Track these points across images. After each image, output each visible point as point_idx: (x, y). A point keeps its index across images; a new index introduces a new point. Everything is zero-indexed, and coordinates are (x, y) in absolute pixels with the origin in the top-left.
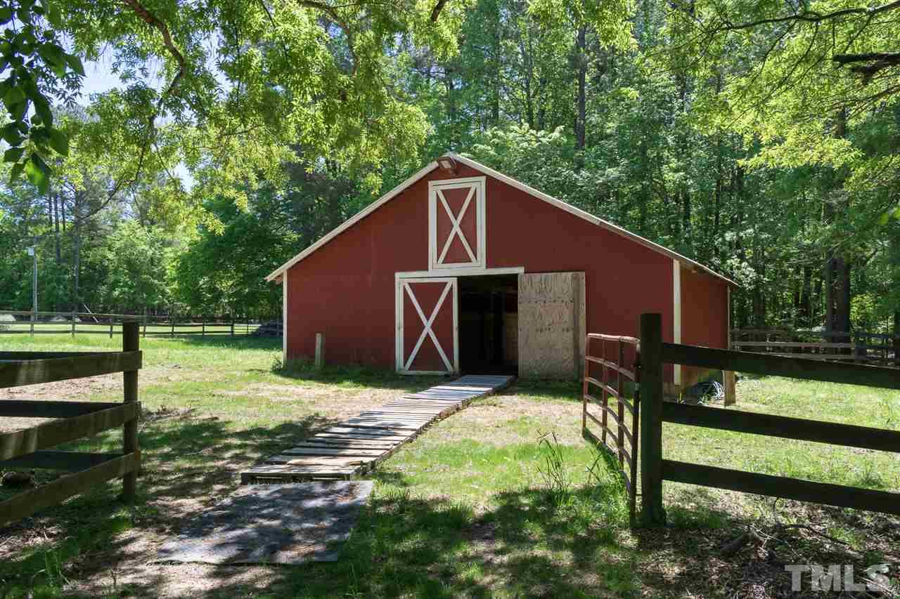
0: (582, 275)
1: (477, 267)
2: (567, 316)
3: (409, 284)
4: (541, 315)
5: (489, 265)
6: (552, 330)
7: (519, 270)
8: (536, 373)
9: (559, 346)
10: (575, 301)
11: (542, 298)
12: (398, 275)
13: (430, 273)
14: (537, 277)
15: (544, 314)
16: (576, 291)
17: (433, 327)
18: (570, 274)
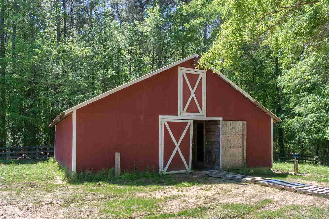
0: (246, 123)
1: (202, 115)
2: (240, 142)
3: (167, 122)
4: (230, 140)
5: (208, 115)
6: (235, 147)
7: (220, 119)
8: (229, 167)
9: (237, 154)
10: (243, 134)
11: (231, 132)
12: (161, 117)
13: (179, 117)
14: (229, 123)
15: (232, 139)
16: (243, 130)
17: (180, 146)
18: (241, 122)
